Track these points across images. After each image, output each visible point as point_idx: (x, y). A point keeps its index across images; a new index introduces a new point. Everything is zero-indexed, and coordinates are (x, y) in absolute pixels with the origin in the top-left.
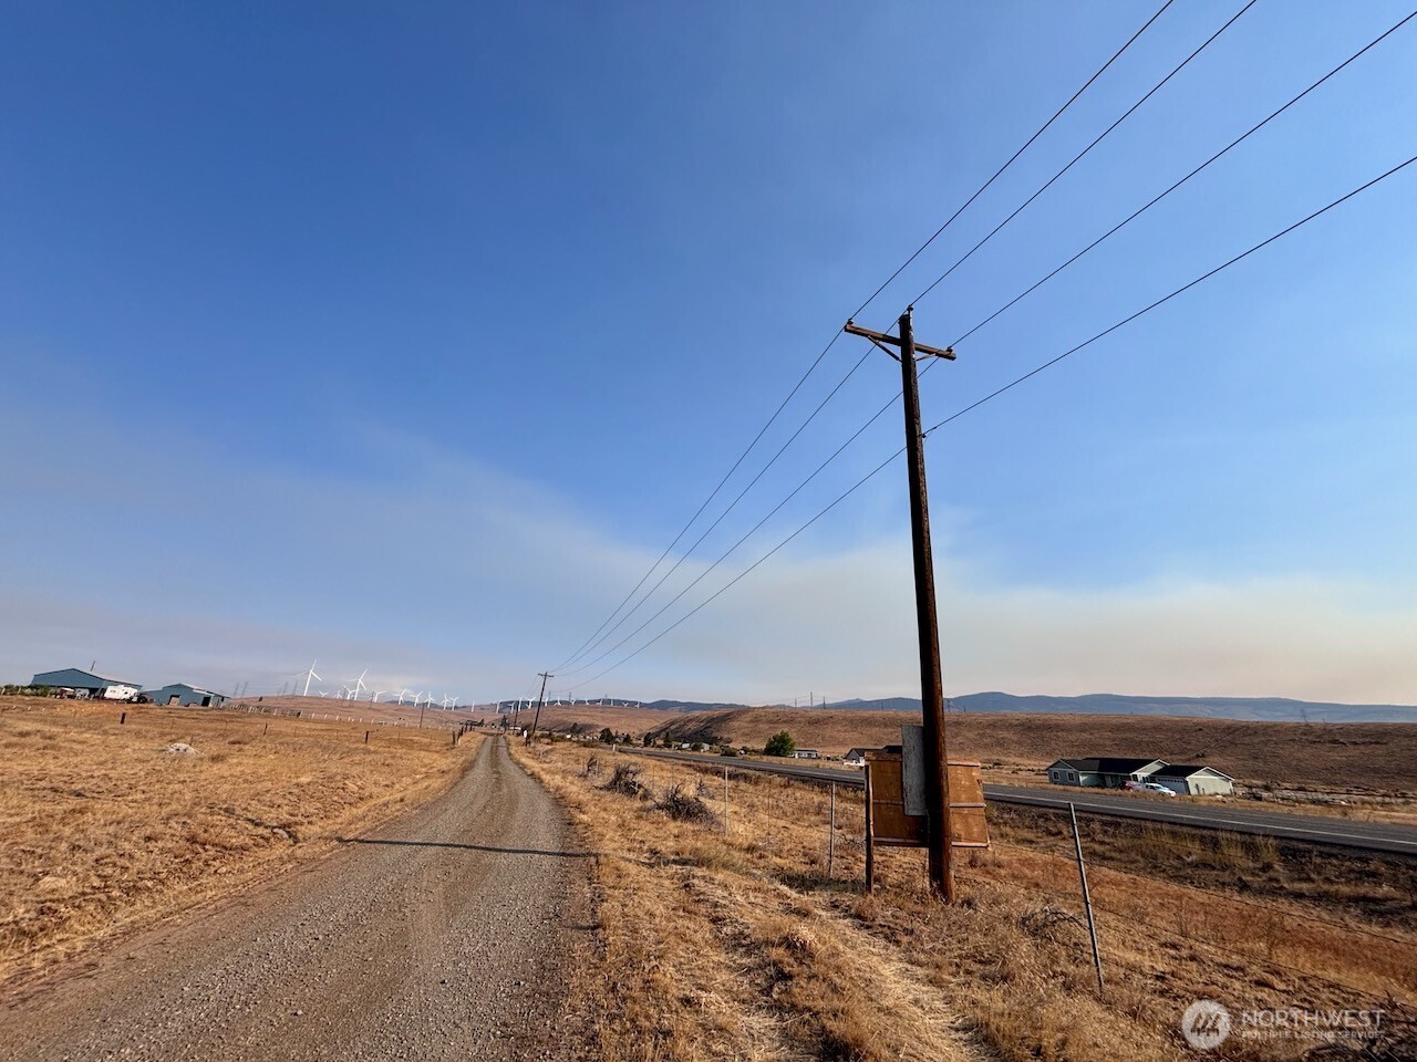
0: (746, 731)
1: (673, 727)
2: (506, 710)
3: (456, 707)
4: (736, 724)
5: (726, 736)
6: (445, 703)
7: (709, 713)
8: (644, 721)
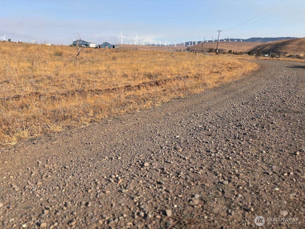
0: (295, 48)
1: (258, 49)
2: (188, 45)
3: (170, 45)
4: (290, 46)
5: (284, 51)
6: (166, 44)
7: (277, 42)
8: (245, 47)
